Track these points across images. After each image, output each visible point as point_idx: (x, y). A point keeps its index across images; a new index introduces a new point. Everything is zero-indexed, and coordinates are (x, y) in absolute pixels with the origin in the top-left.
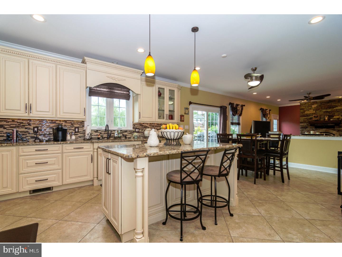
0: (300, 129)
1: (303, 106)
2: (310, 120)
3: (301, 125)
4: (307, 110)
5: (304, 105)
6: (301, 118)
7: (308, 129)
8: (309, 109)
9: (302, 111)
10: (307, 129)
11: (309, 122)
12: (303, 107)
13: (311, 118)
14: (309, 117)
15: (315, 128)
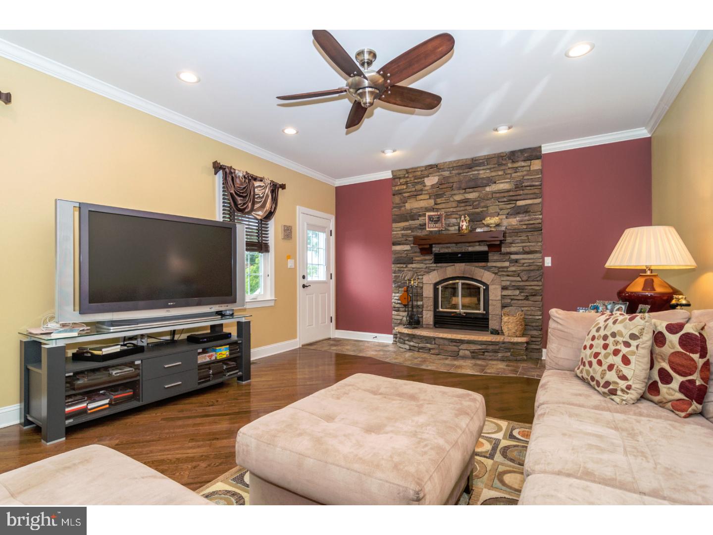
0: (393, 266)
1: (402, 181)
2: (419, 233)
3: (396, 252)
4: (409, 197)
5: (404, 177)
6: (394, 225)
7: (414, 266)
8: (415, 193)
9: (397, 199)
10: (410, 266)
11: (417, 241)
12: (401, 184)
13: (423, 226)
14: (417, 222)
15: (435, 263)
